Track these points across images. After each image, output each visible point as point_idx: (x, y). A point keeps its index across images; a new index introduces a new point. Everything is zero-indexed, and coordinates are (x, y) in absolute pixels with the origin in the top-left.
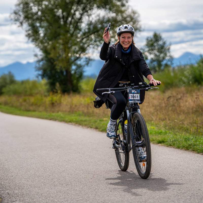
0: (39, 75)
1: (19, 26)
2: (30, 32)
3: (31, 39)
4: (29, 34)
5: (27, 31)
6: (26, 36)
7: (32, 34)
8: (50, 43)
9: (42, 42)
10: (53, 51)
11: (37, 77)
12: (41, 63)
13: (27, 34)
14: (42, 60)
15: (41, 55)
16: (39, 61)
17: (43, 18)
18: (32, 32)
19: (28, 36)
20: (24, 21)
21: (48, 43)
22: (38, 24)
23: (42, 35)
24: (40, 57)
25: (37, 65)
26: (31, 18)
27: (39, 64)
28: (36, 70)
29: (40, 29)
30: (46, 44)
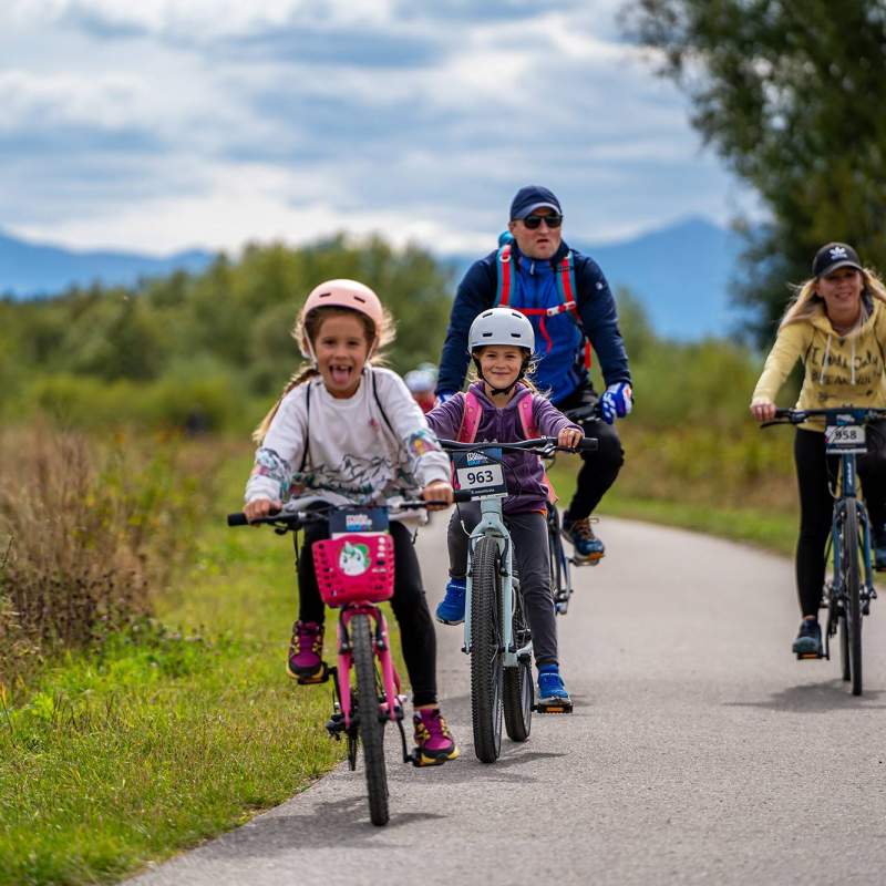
0: (749, 327)
1: (661, 73)
2: (716, 105)
3: (716, 142)
4: (710, 116)
5: (700, 100)
6: (697, 124)
7: (725, 117)
8: (820, 163)
9: (774, 161)
10: (826, 208)
11: (737, 339)
12: (763, 267)
13: (697, 112)
14: (771, 249)
15: (766, 227)
16: (754, 257)
17: (791, 37)
18: (730, 108)
19: (706, 124)
20: (691, 49)
21: (808, 166)
22: (762, 67)
23: (778, 122)
24: (761, 237)
25: (744, 277)
26: (727, 33)
27: (752, 273)
28: (734, 303)
29: (771, 92)
30: (797, 172)
